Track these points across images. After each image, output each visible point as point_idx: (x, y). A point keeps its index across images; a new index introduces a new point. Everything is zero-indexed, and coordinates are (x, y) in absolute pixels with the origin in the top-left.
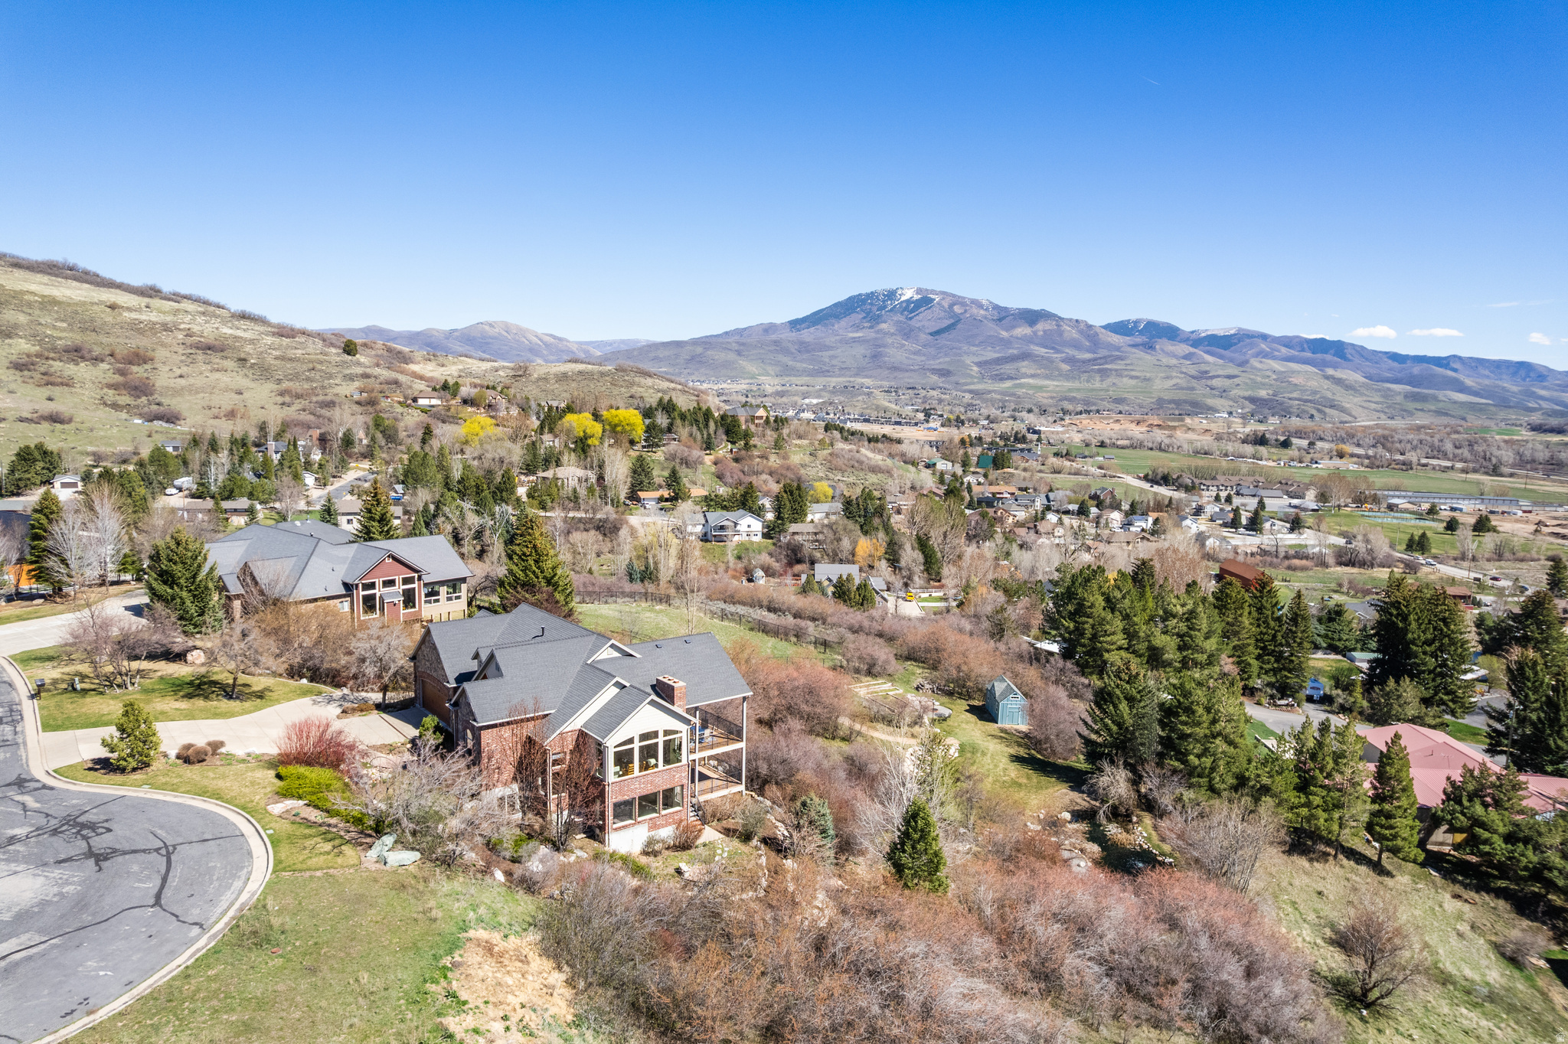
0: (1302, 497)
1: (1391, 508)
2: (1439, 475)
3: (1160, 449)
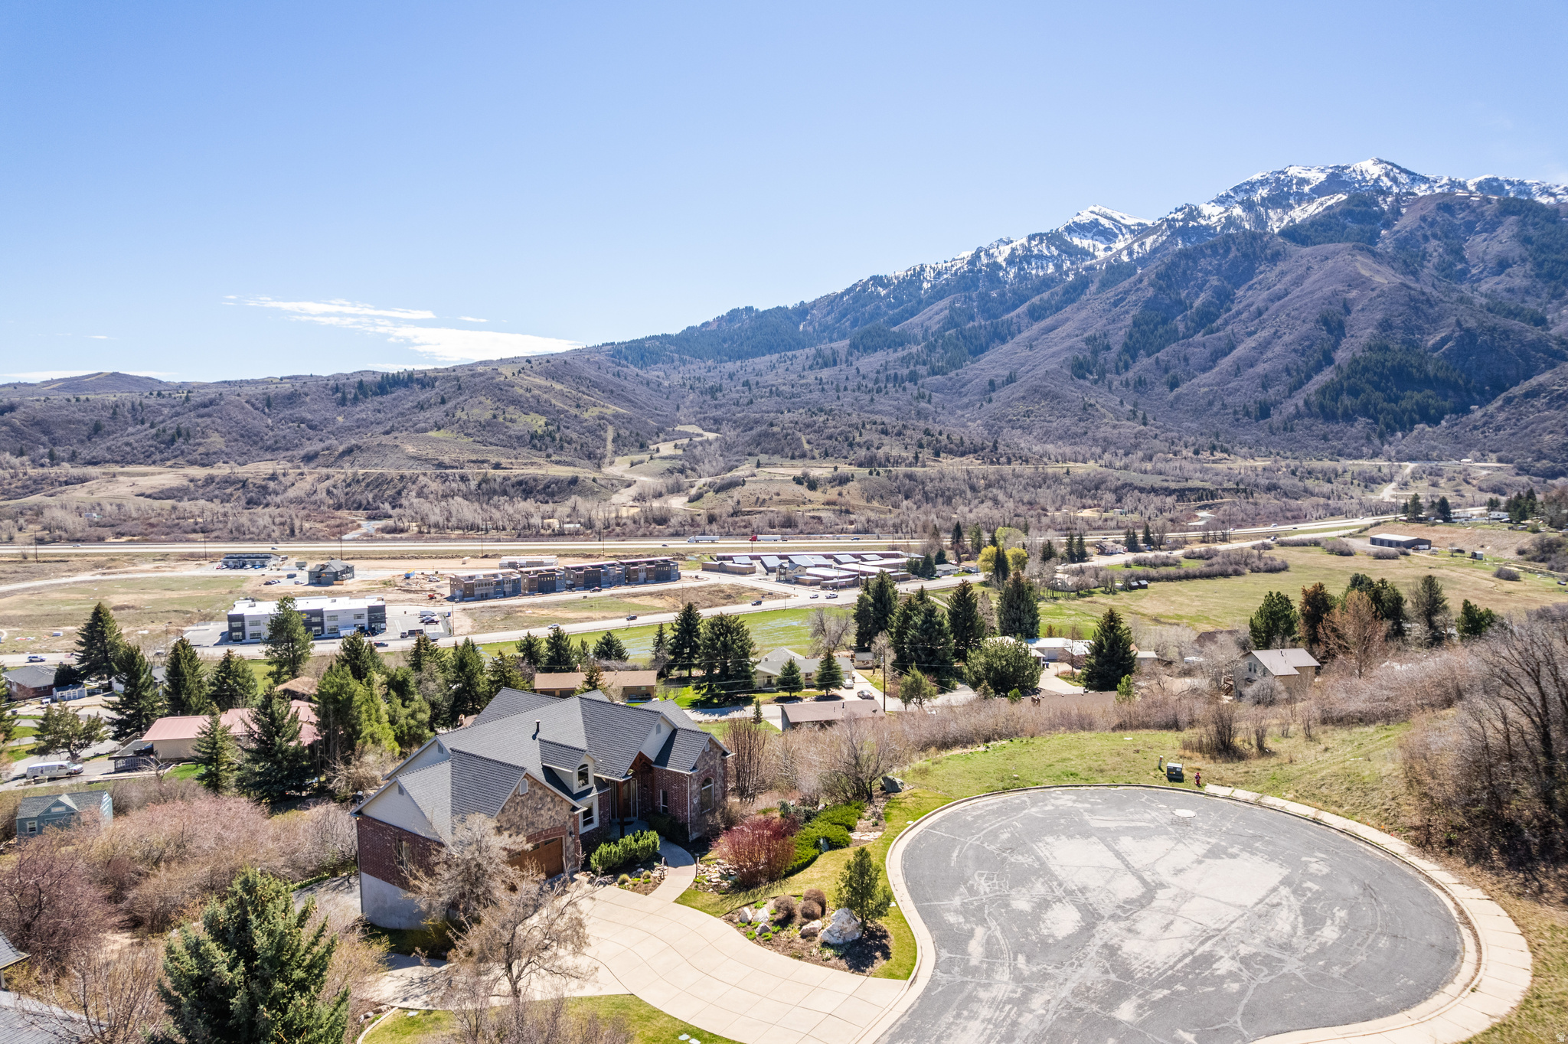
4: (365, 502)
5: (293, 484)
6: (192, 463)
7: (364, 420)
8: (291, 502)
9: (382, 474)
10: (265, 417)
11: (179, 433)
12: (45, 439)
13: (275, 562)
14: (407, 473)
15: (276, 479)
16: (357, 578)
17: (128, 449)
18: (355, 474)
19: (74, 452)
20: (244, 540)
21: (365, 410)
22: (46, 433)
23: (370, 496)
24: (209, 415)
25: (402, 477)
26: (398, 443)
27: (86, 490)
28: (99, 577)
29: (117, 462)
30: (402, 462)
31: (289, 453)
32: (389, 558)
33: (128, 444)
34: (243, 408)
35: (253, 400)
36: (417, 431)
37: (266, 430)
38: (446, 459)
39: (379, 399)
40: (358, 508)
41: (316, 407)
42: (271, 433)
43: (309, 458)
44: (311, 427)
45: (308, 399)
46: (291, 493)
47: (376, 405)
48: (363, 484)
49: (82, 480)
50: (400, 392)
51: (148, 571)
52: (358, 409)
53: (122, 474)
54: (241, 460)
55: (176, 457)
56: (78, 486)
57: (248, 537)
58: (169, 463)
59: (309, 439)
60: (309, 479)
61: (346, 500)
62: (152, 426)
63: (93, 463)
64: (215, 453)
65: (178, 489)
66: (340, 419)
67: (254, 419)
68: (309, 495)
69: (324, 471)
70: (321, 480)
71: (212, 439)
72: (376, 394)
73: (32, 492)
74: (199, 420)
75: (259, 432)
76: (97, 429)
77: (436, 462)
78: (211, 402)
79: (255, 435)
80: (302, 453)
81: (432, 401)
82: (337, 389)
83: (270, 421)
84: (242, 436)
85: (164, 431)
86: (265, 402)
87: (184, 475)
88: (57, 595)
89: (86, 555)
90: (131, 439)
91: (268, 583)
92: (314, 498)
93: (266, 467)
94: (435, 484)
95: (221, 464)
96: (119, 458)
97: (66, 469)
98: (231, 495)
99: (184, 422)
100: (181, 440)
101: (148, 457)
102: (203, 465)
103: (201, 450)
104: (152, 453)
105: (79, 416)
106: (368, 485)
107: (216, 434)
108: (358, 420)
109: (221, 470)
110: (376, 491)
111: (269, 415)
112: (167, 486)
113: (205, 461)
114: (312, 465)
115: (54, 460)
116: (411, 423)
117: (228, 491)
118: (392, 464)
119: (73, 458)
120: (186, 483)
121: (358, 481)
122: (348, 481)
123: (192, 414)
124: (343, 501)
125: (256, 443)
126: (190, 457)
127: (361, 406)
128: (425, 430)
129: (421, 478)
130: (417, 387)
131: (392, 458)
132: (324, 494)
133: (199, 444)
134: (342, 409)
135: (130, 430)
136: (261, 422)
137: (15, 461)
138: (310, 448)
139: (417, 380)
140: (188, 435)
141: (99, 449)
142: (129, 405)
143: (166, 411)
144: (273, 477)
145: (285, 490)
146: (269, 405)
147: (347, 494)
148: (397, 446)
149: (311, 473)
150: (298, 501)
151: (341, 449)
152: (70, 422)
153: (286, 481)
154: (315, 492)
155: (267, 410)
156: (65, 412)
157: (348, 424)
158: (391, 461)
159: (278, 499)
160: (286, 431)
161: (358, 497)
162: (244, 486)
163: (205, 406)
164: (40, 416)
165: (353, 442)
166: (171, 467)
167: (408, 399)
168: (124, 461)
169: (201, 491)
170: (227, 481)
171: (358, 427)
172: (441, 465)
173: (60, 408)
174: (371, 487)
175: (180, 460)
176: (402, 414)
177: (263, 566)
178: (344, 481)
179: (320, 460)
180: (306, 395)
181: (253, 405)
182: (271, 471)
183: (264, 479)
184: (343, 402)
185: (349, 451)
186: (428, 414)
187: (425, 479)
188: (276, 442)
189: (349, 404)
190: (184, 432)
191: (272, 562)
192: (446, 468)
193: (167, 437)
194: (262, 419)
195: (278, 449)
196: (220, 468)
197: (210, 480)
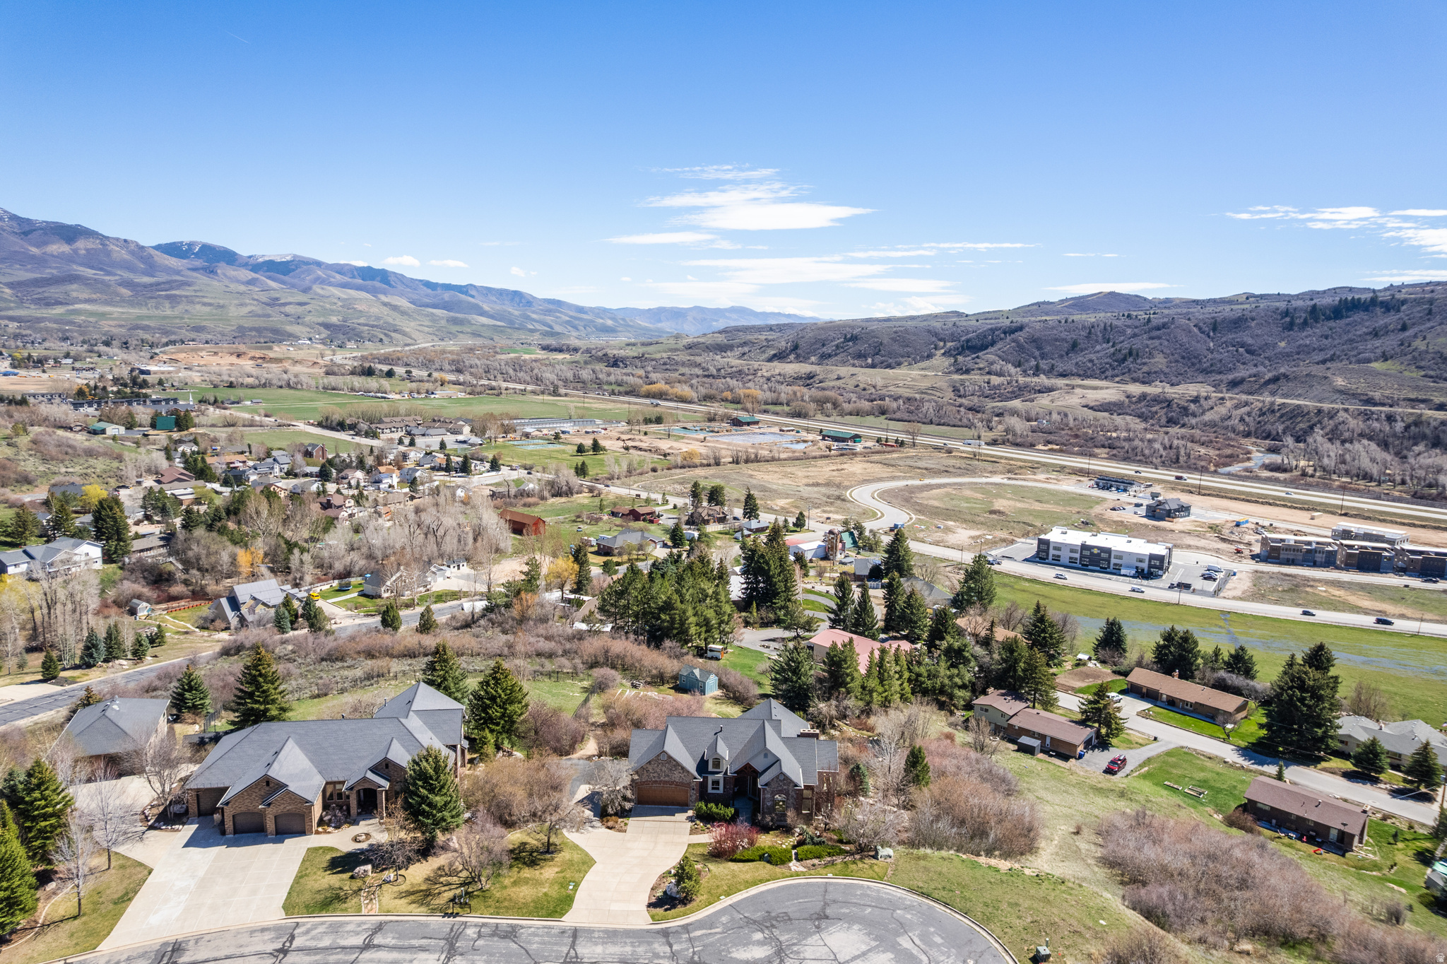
0: (461, 433)
1: (527, 435)
2: (521, 398)
3: (289, 386)
4: (1274, 433)
5: (1212, 408)
6: (1135, 380)
7: (1306, 346)
8: (1205, 425)
9: (1299, 406)
10: (1208, 340)
11: (1130, 354)
12: (1037, 353)
13: (1137, 489)
14: (1326, 406)
15: (1199, 401)
16: (1192, 518)
17: (1090, 365)
18: (1273, 403)
19: (1053, 365)
20: (1134, 461)
21: (1309, 337)
22: (1039, 348)
23: (1280, 428)
24: (1159, 338)
25: (1320, 411)
26: (1329, 375)
27: (1050, 398)
28: (1005, 481)
29: (1079, 376)
30: (1327, 395)
31: (1218, 377)
32: (1243, 500)
33: (1091, 361)
34: (1190, 332)
35: (1201, 324)
36: (1359, 362)
37: (1206, 352)
38: (1377, 395)
39: (1332, 324)
40: (1265, 438)
41: (1259, 332)
42: (1210, 356)
43: (1234, 384)
44: (1248, 352)
45: (1253, 324)
46: (1208, 417)
47: (1326, 330)
48: (1278, 415)
49: (1050, 390)
50: (1357, 316)
51: (1040, 481)
52: (1305, 334)
53: (1080, 386)
54: (1174, 380)
55: (1124, 374)
56: (1045, 395)
57: (1138, 458)
58: (1117, 379)
59: (1244, 364)
60: (1229, 404)
61: (1257, 429)
62: (1113, 346)
63: (1063, 375)
64: (1155, 372)
65: (1115, 404)
66: (1283, 344)
67: (1198, 342)
68: (1223, 420)
69: (1244, 397)
70: (1237, 407)
71: (1156, 360)
72: (1328, 318)
73: (1016, 397)
74: (1149, 342)
75: (1199, 355)
76: (1074, 346)
77: (1365, 398)
78: (1164, 326)
79: (1195, 357)
80: (1231, 377)
81: (1391, 327)
82: (1286, 313)
83: (1212, 344)
84: (1183, 358)
85: (1120, 351)
86: (1211, 327)
87: (1124, 391)
88: (968, 493)
89: (1012, 459)
90: (1093, 357)
91: (1114, 509)
92: (1226, 423)
93: (1192, 389)
94: (1355, 421)
95: (1158, 383)
96: (1082, 373)
97: (1043, 380)
98: (1156, 413)
99: (1137, 344)
100: (1131, 359)
101: (1103, 372)
102: (1144, 383)
103: (1145, 369)
104: (1107, 369)
105: (1063, 335)
106: (1281, 416)
107: (1161, 355)
108: (1300, 345)
109: (1153, 390)
110: (1288, 423)
111: (1212, 339)
112: (1107, 401)
113: (1146, 380)
114: (1236, 390)
115: (1037, 371)
116: (1355, 353)
117: (1154, 409)
118: (1315, 397)
119: (1050, 372)
120: (1123, 398)
121: (1273, 411)
122: (1264, 410)
123: (1145, 336)
124: (1253, 429)
125: (1193, 364)
126: (1135, 375)
127: (1309, 331)
128: (1369, 361)
129: (1342, 414)
130: (1379, 310)
131: (1317, 390)
132: (1237, 421)
133: (1144, 364)
134: (1287, 333)
135: (1098, 347)
136: (1203, 345)
137: (1013, 370)
138: (1241, 373)
139: (1382, 302)
140: (1137, 355)
141: (1069, 366)
142: (1102, 325)
143: (1129, 331)
144: (1196, 400)
145: (1203, 413)
146: (1214, 329)
147: (1259, 422)
148: (1326, 378)
149: (1231, 399)
150: (1213, 424)
151: (1268, 376)
152: (1056, 340)
153: (1206, 404)
154: (1230, 417)
155: (1211, 334)
156: (1055, 332)
157: (1287, 350)
158: (1316, 393)
159: (1193, 421)
160: (1224, 355)
161: (1268, 427)
162: (1168, 406)
163: (1158, 329)
164: (1037, 335)
165: (1282, 370)
166: (1118, 382)
167: (1362, 323)
168: (1085, 376)
169: (1133, 407)
170: (1157, 400)
171: (1298, 353)
172: (1370, 401)
173: (1053, 328)
174: (1284, 418)
175: (1126, 377)
176: (1351, 341)
177: (1125, 490)
178: (1261, 409)
179: (1245, 386)
180: (1253, 319)
181: (1200, 329)
182: (1195, 394)
183: (1188, 401)
184: (1290, 326)
185: (1275, 380)
186: (1377, 343)
187: (1346, 415)
188: (1212, 365)
189: (1296, 328)
190: (1134, 352)
191: (1135, 488)
192: (1375, 404)
193: (1120, 356)
194: (1205, 342)
195: (1211, 372)
196: (1156, 386)
197: (1143, 397)
